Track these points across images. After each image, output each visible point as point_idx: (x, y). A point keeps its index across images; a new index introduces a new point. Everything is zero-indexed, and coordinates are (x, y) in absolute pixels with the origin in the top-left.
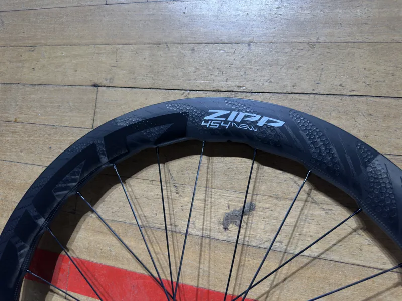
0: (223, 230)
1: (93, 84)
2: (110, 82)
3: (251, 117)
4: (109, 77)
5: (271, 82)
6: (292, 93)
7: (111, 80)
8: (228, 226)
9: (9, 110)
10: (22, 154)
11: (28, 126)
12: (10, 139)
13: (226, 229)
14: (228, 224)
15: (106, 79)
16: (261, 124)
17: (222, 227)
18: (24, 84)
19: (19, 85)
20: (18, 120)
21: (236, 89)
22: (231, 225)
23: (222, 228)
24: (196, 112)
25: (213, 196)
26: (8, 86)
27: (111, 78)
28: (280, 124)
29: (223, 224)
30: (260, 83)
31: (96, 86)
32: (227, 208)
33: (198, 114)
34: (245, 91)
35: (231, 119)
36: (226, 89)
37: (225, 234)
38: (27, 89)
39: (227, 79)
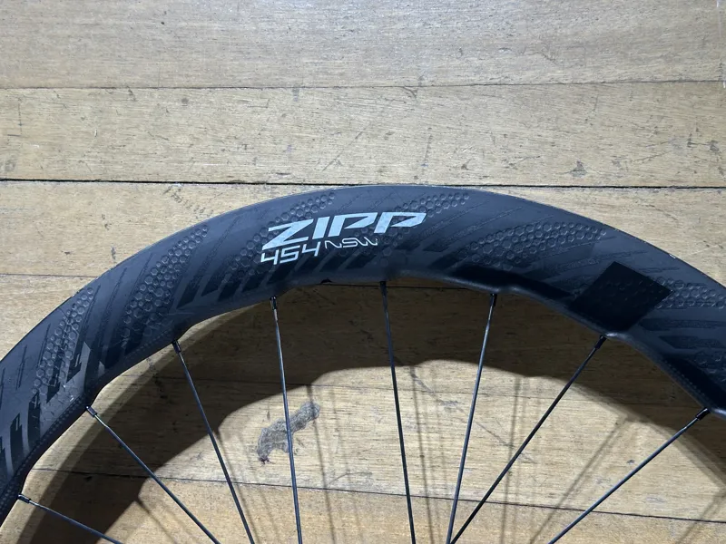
0: (260, 463)
2: (7, 169)
4: (5, 158)
7: (11, 166)
8: (268, 453)
13: (264, 460)
14: (268, 449)
16: (381, 228)
17: (255, 457)
22: (274, 451)
23: (257, 459)
27: (9, 161)
29: (259, 452)
32: (266, 418)
37: (262, 470)
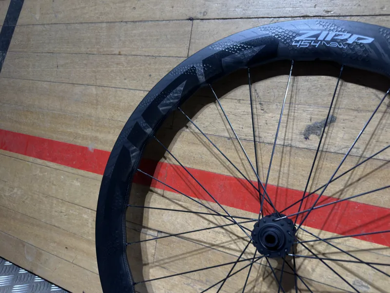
0: (305, 139)
1: (188, 18)
2: (204, 15)
3: (341, 35)
4: (203, 10)
5: (359, 5)
6: (380, 15)
7: (205, 13)
8: (309, 136)
9: (114, 45)
10: (126, 81)
11: (130, 57)
12: (114, 69)
13: (306, 138)
14: (309, 134)
15: (200, 13)
16: (350, 41)
17: (303, 137)
18: (126, 22)
19: (122, 23)
20: (122, 53)
21: (324, 14)
22: (311, 135)
23: (303, 138)
24: (288, 34)
25: (296, 111)
26: (112, 24)
27: (205, 12)
28: (370, 40)
29: (304, 135)
30: (348, 8)
31: (191, 19)
32: (309, 121)
33: (290, 35)
34: (333, 15)
35: (321, 38)
36: (315, 14)
37: (306, 142)
38: (129, 25)
39: (316, 5)
